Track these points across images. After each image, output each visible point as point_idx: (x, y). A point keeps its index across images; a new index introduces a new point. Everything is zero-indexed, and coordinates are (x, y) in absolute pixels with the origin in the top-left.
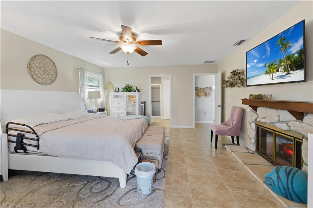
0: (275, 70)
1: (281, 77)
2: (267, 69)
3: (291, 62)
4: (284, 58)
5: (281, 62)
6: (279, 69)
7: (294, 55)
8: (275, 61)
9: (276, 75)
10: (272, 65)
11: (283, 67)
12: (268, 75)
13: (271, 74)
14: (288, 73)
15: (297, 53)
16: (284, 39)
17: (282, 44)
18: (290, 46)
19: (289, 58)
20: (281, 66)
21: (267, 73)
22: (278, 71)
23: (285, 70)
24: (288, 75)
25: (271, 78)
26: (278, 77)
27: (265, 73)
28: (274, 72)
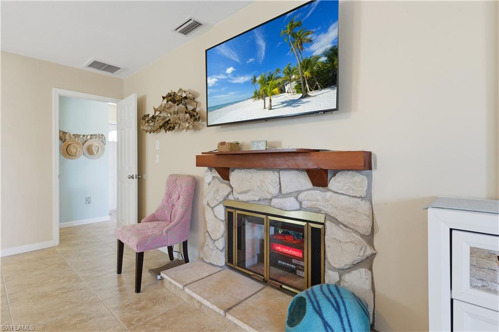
0: (276, 90)
1: (291, 103)
2: (258, 87)
3: (312, 73)
4: (296, 64)
5: (290, 72)
6: (287, 88)
7: (318, 58)
8: (278, 71)
9: (278, 99)
10: (270, 78)
11: (294, 84)
12: (261, 101)
13: (267, 99)
14: (305, 96)
15: (325, 54)
16: (299, 25)
17: (294, 35)
18: (310, 41)
19: (307, 65)
20: (290, 81)
21: (257, 96)
22: (282, 91)
23: (299, 89)
24: (304, 100)
25: (267, 105)
26: (283, 103)
27: (253, 97)
28: (273, 94)
